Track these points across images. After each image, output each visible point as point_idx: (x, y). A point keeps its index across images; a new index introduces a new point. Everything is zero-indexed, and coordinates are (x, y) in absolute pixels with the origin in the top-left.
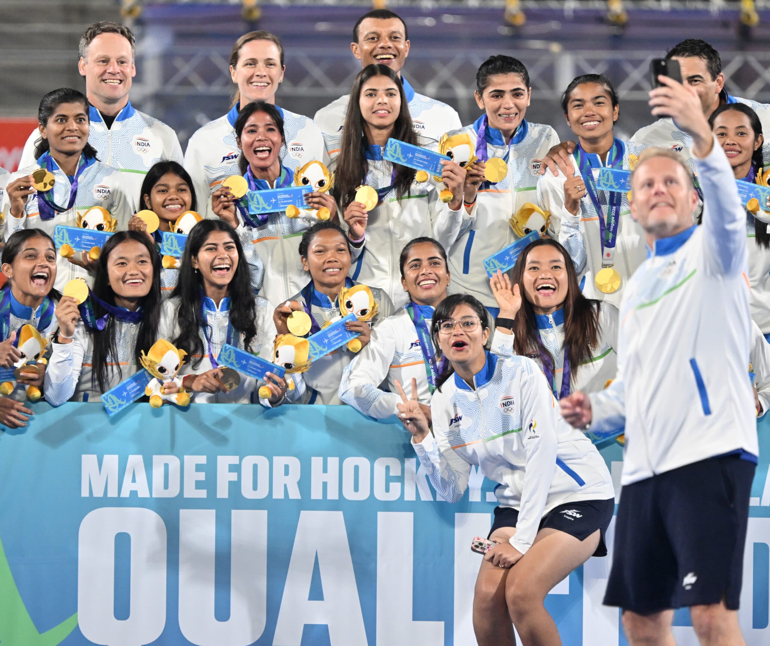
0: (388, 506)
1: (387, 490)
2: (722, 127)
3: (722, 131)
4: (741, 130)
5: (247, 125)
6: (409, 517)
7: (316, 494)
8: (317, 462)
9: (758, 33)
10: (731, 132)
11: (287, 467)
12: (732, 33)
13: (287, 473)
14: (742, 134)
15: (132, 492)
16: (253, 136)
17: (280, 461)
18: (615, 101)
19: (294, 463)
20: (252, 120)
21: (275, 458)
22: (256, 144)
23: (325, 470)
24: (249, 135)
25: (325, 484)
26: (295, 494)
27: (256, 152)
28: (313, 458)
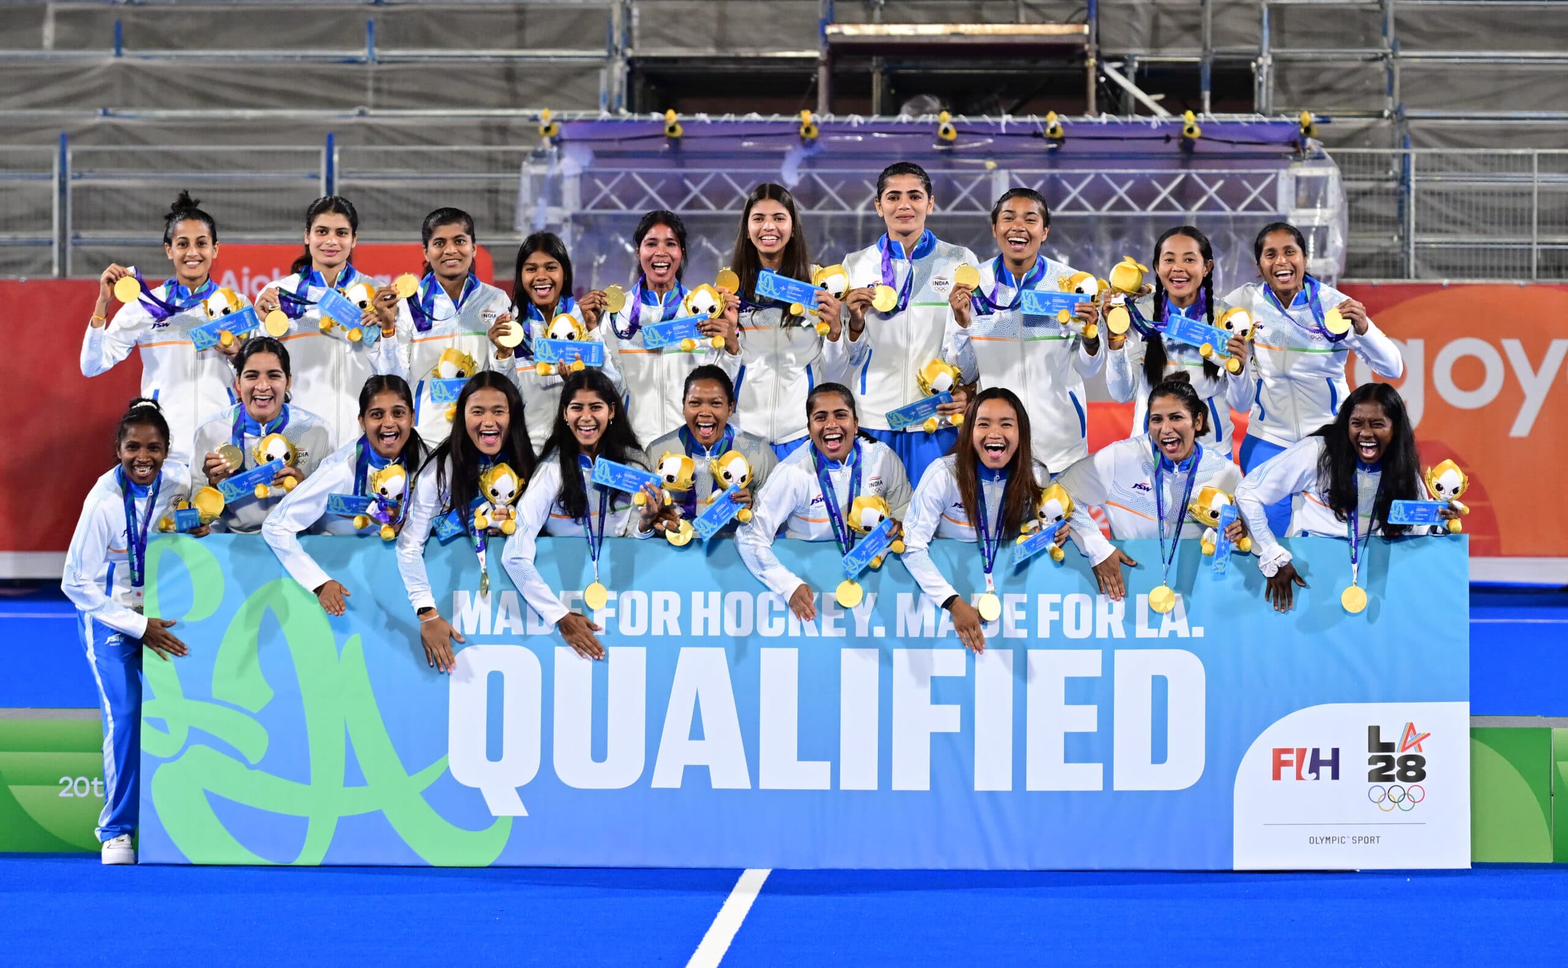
0: (773, 642)
1: (771, 625)
2: (1169, 253)
3: (1169, 257)
4: (1189, 256)
5: (647, 237)
6: (794, 653)
7: (697, 630)
8: (697, 597)
9: (1201, 147)
10: (1179, 259)
11: (666, 603)
12: (1174, 146)
13: (666, 608)
14: (1190, 260)
15: (505, 629)
16: (653, 250)
17: (658, 596)
18: (1047, 220)
19: (674, 598)
20: (653, 233)
21: (655, 594)
22: (654, 259)
23: (706, 605)
24: (649, 248)
25: (706, 620)
26: (675, 630)
27: (654, 267)
28: (694, 594)
